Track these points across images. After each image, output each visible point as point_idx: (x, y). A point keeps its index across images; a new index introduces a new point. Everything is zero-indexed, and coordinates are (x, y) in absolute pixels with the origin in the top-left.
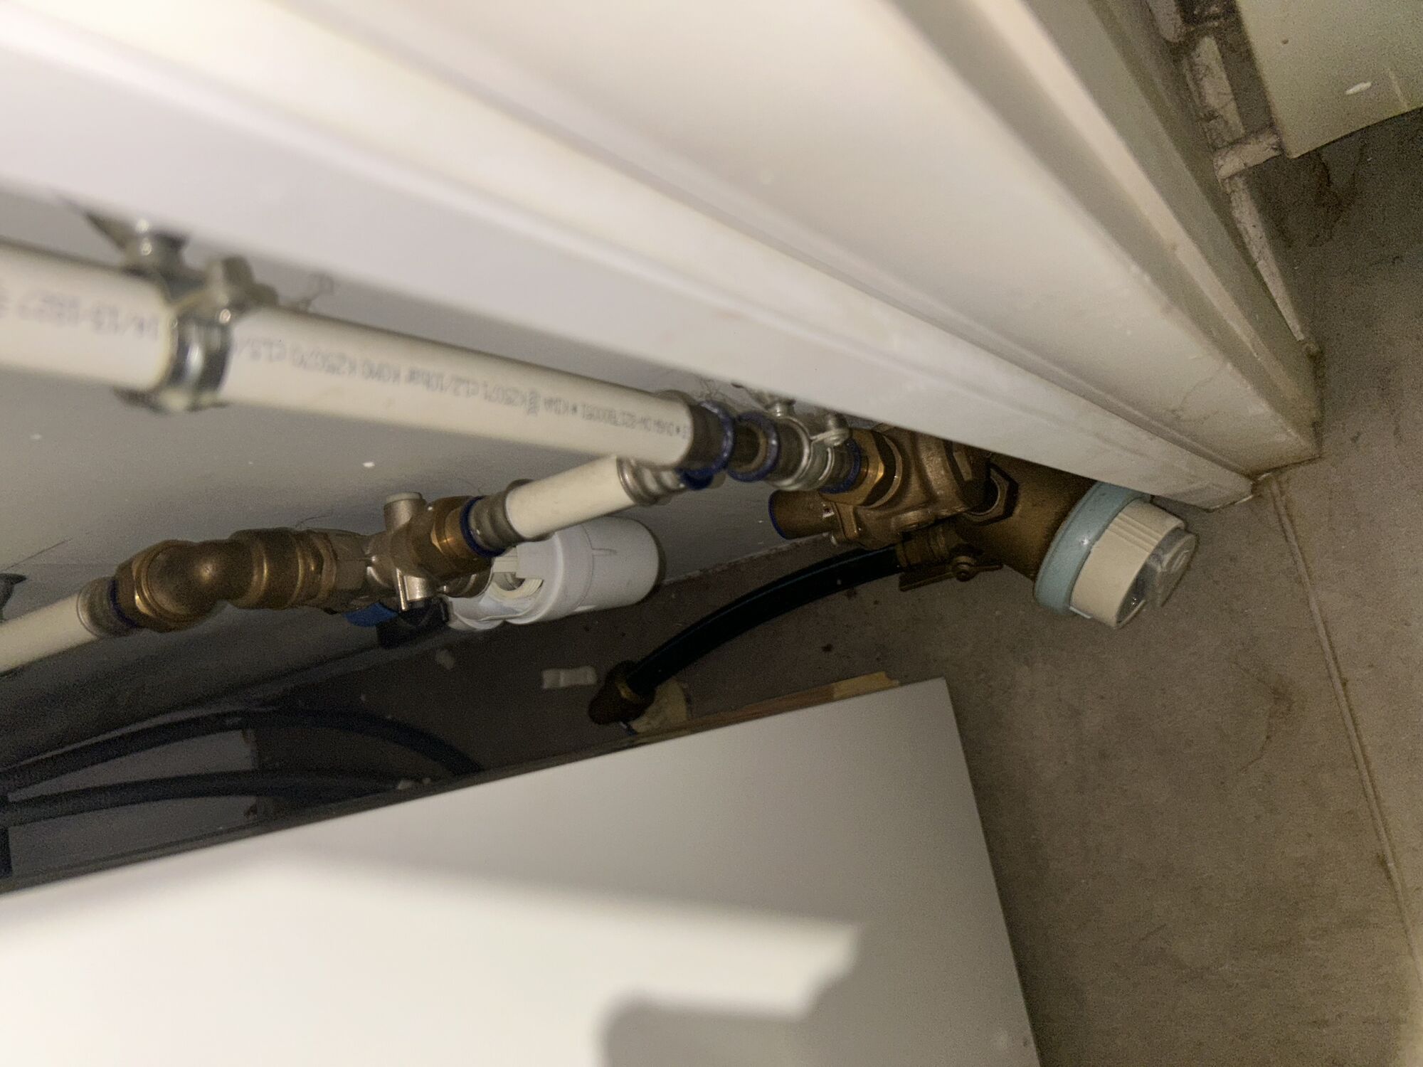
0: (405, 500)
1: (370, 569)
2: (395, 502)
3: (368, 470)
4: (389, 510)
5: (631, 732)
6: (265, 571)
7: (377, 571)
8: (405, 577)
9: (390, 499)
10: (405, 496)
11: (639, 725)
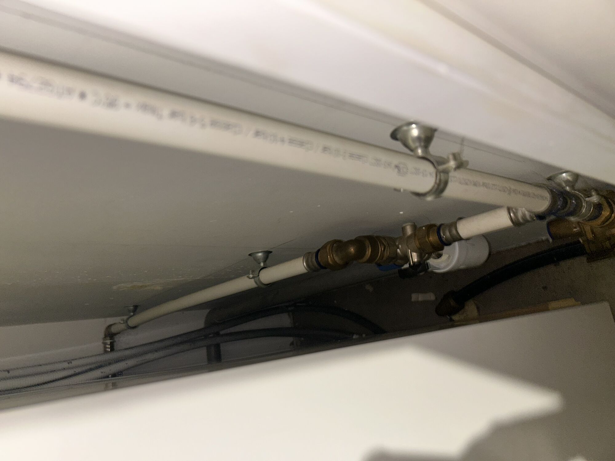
0: (410, 225)
1: (398, 250)
2: (406, 226)
3: (401, 215)
4: (404, 229)
5: (451, 320)
6: (370, 250)
7: (400, 251)
8: (412, 253)
9: (404, 225)
10: (410, 224)
11: (456, 317)
